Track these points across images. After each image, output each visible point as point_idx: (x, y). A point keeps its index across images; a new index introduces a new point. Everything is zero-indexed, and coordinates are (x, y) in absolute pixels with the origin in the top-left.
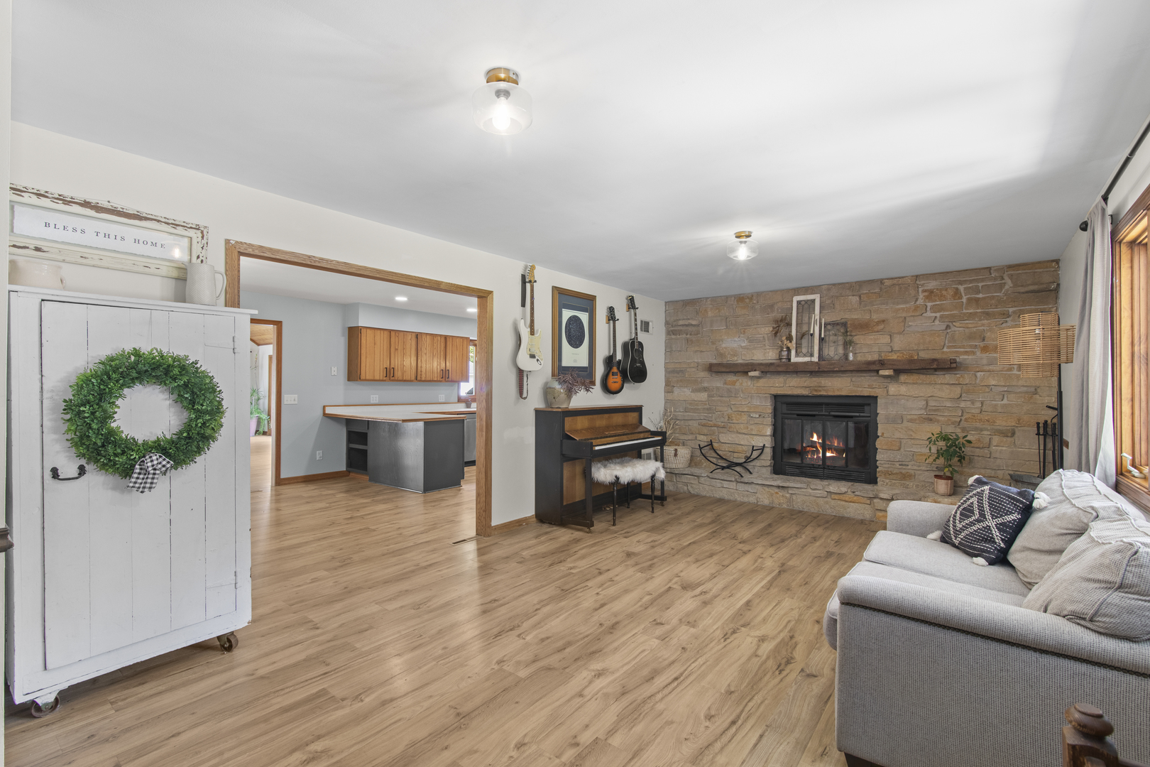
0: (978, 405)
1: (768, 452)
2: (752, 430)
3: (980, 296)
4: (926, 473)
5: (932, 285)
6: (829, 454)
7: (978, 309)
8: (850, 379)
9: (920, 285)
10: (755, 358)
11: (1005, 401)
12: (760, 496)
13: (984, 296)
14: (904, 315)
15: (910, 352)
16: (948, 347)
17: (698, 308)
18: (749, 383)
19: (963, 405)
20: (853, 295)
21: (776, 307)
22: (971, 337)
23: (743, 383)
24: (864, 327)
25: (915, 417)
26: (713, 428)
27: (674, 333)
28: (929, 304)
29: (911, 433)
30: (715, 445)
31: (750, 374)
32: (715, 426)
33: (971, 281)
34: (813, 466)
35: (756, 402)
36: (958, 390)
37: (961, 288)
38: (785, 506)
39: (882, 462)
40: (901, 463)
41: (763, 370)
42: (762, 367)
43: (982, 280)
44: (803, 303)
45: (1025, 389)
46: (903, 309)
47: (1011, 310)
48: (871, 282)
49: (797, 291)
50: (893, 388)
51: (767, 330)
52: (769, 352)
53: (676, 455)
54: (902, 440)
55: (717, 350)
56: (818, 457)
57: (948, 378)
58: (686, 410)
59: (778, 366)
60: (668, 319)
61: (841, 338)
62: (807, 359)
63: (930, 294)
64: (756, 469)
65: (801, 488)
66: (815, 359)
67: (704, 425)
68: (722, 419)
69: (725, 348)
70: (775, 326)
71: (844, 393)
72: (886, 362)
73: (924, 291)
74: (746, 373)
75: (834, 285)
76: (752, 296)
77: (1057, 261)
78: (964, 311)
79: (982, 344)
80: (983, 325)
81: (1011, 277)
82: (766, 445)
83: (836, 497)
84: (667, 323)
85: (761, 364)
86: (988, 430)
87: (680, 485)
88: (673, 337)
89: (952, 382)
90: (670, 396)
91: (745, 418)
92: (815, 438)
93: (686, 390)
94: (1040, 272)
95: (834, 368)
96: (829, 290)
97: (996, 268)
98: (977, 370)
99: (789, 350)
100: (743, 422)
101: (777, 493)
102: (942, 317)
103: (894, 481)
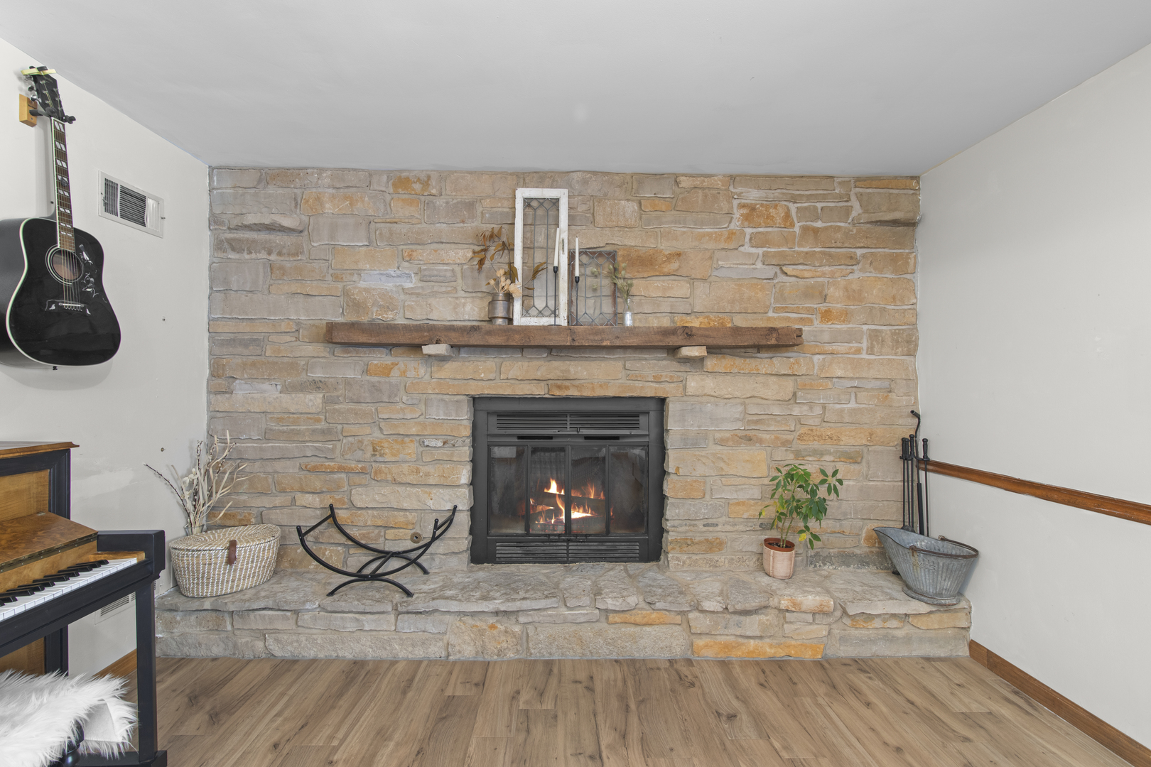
0: (818, 410)
1: (463, 520)
2: (427, 475)
3: (819, 224)
4: (745, 536)
5: (753, 195)
6: (576, 515)
7: (817, 246)
8: (620, 364)
9: (736, 193)
10: (434, 315)
11: (853, 405)
12: (453, 640)
13: (824, 225)
14: (711, 246)
15: (720, 315)
16: (776, 310)
17: (298, 191)
18: (422, 371)
19: (796, 411)
20: (628, 200)
21: (479, 209)
22: (808, 293)
23: (409, 369)
24: (647, 262)
25: (728, 435)
26: (336, 476)
27: (235, 246)
28: (749, 231)
29: (722, 465)
30: (342, 515)
31: (427, 350)
32: (341, 469)
33: (809, 198)
34: (548, 538)
35: (437, 413)
36: (789, 385)
37: (793, 207)
38: (511, 655)
39: (676, 523)
40: (706, 522)
41: (455, 342)
42: (453, 334)
43: (823, 198)
44: (534, 204)
45: (878, 383)
46: (709, 235)
47: (859, 252)
48: (659, 177)
49: (524, 178)
50: (695, 382)
51: (463, 254)
52: (464, 305)
53: (231, 560)
54: (708, 479)
55: (346, 293)
56: (558, 522)
57: (779, 363)
58: (268, 436)
59: (489, 333)
60: (217, 211)
61: (606, 283)
62: (546, 321)
63: (751, 213)
64: (437, 561)
65: (545, 609)
66: (562, 321)
67: (314, 470)
68: (359, 454)
69: (367, 290)
70: (477, 249)
71: (611, 393)
72: (694, 331)
73: (742, 206)
74: (416, 347)
75: (595, 173)
76: (429, 177)
77: (916, 178)
78: (797, 249)
79: (823, 307)
80: (823, 275)
81: (860, 197)
82: (460, 507)
83: (617, 618)
84: (214, 221)
85: (451, 329)
86: (830, 453)
87: (243, 639)
88: (232, 255)
89: (783, 372)
90: (223, 403)
91: (412, 448)
92: (553, 488)
93: (266, 386)
94: (897, 195)
95: (602, 340)
96: (585, 182)
97: (840, 180)
98: (817, 351)
99: (509, 297)
100: (408, 458)
101: (493, 627)
102: (765, 255)
103: (694, 557)
